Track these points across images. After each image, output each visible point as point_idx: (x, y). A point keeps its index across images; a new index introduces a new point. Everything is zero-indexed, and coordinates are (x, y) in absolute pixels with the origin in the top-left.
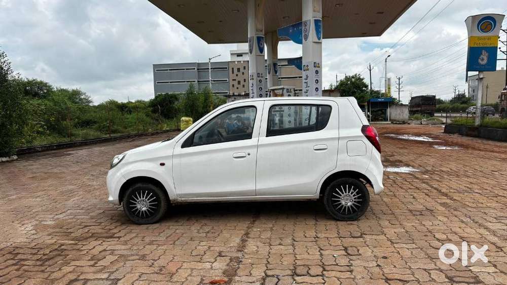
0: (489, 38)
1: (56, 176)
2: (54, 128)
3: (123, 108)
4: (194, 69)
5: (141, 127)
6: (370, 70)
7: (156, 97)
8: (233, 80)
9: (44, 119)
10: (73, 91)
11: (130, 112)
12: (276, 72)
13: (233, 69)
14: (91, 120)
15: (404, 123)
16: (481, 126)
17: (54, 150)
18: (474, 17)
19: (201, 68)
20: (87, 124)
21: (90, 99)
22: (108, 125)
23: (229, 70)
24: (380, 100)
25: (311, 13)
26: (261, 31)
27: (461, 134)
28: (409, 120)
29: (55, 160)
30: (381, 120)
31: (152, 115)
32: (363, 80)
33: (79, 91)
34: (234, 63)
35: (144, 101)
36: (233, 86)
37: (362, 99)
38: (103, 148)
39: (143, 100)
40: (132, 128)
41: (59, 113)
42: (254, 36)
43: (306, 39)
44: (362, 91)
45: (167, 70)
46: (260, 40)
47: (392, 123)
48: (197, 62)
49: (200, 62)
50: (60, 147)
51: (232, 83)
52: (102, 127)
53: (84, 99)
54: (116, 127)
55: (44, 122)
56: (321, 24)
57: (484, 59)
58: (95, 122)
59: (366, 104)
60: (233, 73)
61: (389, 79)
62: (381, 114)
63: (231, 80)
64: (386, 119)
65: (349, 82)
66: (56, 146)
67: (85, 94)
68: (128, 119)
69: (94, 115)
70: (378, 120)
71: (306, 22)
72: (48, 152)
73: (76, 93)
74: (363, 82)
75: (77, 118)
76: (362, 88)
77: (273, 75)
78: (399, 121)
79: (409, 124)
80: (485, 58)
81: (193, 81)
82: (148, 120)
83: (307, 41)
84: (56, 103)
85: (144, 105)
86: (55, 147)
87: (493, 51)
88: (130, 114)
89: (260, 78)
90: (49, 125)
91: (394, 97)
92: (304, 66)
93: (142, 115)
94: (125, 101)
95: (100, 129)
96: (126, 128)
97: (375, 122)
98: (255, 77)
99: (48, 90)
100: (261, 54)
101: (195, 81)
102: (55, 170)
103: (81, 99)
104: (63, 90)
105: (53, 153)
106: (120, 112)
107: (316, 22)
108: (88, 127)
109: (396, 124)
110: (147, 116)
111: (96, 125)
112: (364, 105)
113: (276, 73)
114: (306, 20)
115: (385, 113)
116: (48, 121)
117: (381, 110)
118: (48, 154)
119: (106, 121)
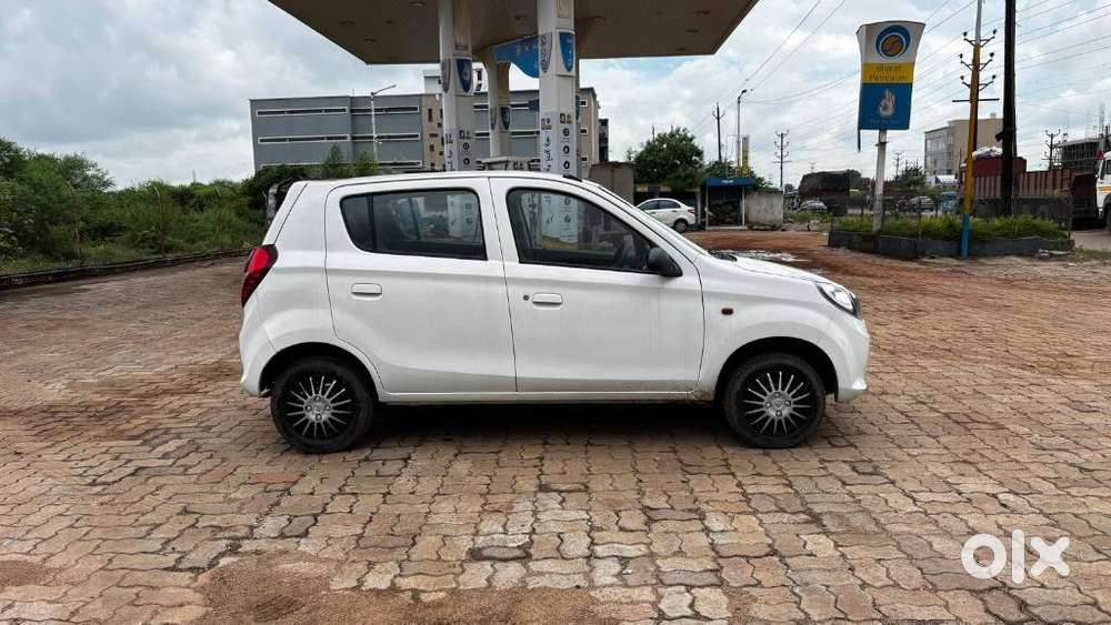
0: (898, 67)
1: (72, 324)
2: (33, 241)
3: (186, 197)
4: (344, 110)
5: (227, 239)
6: (718, 118)
7: (258, 174)
8: (433, 135)
9: (10, 222)
10: (68, 159)
11: (201, 207)
12: (506, 125)
13: (430, 111)
14: (112, 224)
15: (774, 228)
16: (879, 232)
17: (50, 282)
18: (870, 27)
19: (356, 108)
20: (105, 232)
21: (106, 178)
22: (153, 234)
23: (420, 113)
24: (725, 182)
25: (554, 20)
26: (466, 48)
27: (851, 247)
28: (784, 222)
29: (57, 301)
30: (730, 224)
31: (251, 213)
32: (691, 139)
33: (83, 161)
34: (432, 98)
35: (231, 183)
36: (432, 148)
37: (689, 180)
38: (152, 279)
39: (229, 179)
40: (207, 242)
41: (43, 208)
42: (451, 58)
43: (545, 69)
44: (691, 163)
45: (283, 112)
46: (463, 67)
47: (751, 228)
48: (351, 95)
49: (356, 95)
50: (61, 277)
51: (428, 142)
52: (139, 239)
53: (94, 176)
54: (170, 239)
55: (11, 228)
56: (573, 42)
57: (887, 107)
58: (122, 229)
59: (698, 190)
60: (430, 118)
61: (745, 139)
62: (731, 211)
63: (426, 136)
64: (737, 222)
65: (665, 146)
66: (53, 274)
67: (94, 166)
68: (196, 221)
69: (118, 212)
70: (723, 223)
71: (544, 37)
72: (41, 287)
73: (74, 166)
74: (693, 145)
75: (82, 219)
76: (691, 157)
77: (501, 132)
78: (764, 225)
79: (784, 230)
80: (890, 105)
81: (340, 138)
82: (241, 223)
83: (548, 73)
84: (37, 187)
85: (231, 193)
86: (50, 278)
87: (903, 92)
88: (202, 210)
89: (465, 141)
90: (21, 234)
91: (759, 175)
92: (543, 120)
93: (228, 214)
94: (187, 183)
95: (134, 243)
96: (194, 242)
97: (717, 228)
98: (454, 138)
99: (12, 158)
100: (464, 93)
101: (344, 138)
102: (68, 316)
103: (86, 178)
104: (41, 157)
105: (52, 289)
106: (180, 208)
107: (563, 37)
108: (107, 239)
109: (758, 230)
110: (239, 214)
111: (128, 234)
112: (694, 193)
113: (507, 128)
114: (544, 32)
115: (737, 208)
116: (18, 227)
117: (732, 203)
118: (39, 290)
119: (148, 227)
